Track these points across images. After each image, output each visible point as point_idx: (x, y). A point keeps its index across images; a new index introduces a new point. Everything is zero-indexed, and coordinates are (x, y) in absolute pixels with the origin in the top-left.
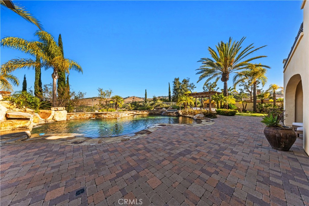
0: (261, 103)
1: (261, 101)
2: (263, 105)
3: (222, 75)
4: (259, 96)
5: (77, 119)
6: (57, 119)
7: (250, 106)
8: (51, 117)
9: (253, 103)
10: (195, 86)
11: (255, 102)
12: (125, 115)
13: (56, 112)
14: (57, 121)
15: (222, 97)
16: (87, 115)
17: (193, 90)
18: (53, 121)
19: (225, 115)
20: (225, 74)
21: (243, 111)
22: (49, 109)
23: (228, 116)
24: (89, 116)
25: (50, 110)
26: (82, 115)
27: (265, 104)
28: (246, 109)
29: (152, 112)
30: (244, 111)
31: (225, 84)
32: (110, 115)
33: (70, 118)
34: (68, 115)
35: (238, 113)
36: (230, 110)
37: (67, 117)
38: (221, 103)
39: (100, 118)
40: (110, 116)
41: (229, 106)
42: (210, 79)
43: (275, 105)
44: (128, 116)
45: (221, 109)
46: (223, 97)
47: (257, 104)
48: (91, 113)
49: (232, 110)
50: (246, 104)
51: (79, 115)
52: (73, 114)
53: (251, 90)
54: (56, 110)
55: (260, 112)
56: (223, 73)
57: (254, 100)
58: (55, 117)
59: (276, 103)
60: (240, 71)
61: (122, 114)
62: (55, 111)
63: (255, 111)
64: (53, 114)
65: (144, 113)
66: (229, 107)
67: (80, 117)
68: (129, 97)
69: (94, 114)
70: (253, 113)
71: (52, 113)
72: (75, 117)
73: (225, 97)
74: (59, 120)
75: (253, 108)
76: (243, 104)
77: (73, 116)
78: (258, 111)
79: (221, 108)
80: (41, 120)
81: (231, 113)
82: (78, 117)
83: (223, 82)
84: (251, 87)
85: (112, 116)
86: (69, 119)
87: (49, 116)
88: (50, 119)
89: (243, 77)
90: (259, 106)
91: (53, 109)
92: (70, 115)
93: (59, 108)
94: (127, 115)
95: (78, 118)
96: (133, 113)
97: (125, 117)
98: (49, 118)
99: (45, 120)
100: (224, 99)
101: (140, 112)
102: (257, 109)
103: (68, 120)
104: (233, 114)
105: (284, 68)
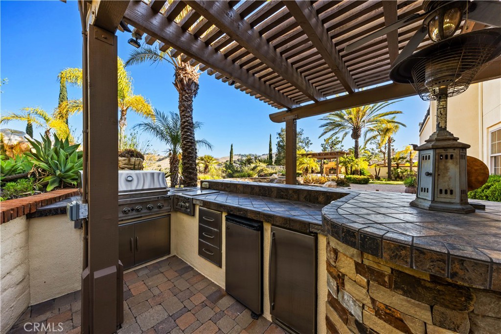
0: (396, 168)
1: (396, 165)
2: (399, 170)
3: (352, 130)
4: (393, 159)
7: (384, 171)
9: (387, 168)
10: (310, 142)
11: (389, 166)
15: (352, 160)
17: (308, 147)
19: (357, 183)
20: (357, 129)
21: (376, 178)
23: (361, 184)
27: (401, 169)
28: (379, 176)
30: (378, 178)
31: (357, 142)
35: (371, 181)
36: (362, 177)
38: (351, 168)
41: (361, 171)
42: (336, 133)
43: (411, 171)
45: (352, 176)
46: (354, 159)
47: (392, 168)
49: (365, 177)
50: (380, 169)
53: (384, 150)
55: (396, 180)
56: (354, 128)
57: (388, 165)
59: (413, 168)
60: (371, 127)
63: (390, 178)
66: (361, 173)
70: (388, 181)
73: (356, 160)
75: (387, 175)
76: (376, 169)
78: (393, 178)
79: (351, 174)
81: (364, 180)
83: (354, 140)
84: (384, 146)
89: (376, 133)
90: (394, 172)
100: (355, 162)
102: (392, 176)
104: (366, 182)
105: (420, 131)
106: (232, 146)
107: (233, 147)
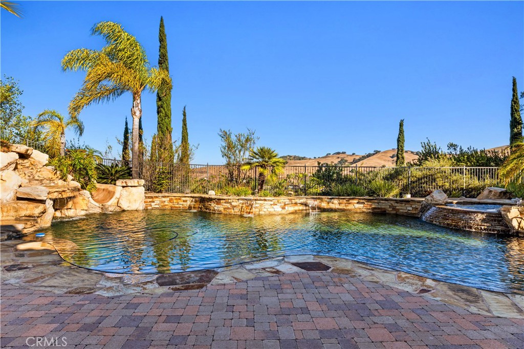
5: (166, 209)
6: (125, 205)
8: (113, 201)
12: (272, 210)
13: (125, 191)
14: (124, 211)
16: (184, 201)
18: (118, 209)
22: (113, 182)
24: (189, 203)
25: (115, 184)
26: (175, 201)
29: (385, 205)
32: (228, 205)
33: (151, 205)
34: (149, 197)
37: (145, 202)
39: (208, 211)
40: (228, 208)
44: (284, 211)
48: (191, 197)
51: (168, 199)
52: (157, 197)
54: (125, 185)
58: (120, 201)
61: (261, 205)
62: (123, 187)
64: (117, 195)
65: (350, 207)
67: (171, 204)
68: (377, 152)
69: (197, 199)
71: (116, 192)
72: (162, 204)
74: (128, 209)
77: (157, 201)
80: (92, 206)
82: (166, 203)
85: (234, 207)
86: (149, 208)
87: (111, 199)
88: (111, 205)
91: (119, 182)
92: (152, 197)
93: (131, 182)
94: (278, 209)
95: (167, 207)
96: (306, 205)
97: (271, 215)
98: (109, 203)
99: (101, 206)
101: (336, 201)
103: (147, 209)
106: (401, 125)
107: (404, 128)
